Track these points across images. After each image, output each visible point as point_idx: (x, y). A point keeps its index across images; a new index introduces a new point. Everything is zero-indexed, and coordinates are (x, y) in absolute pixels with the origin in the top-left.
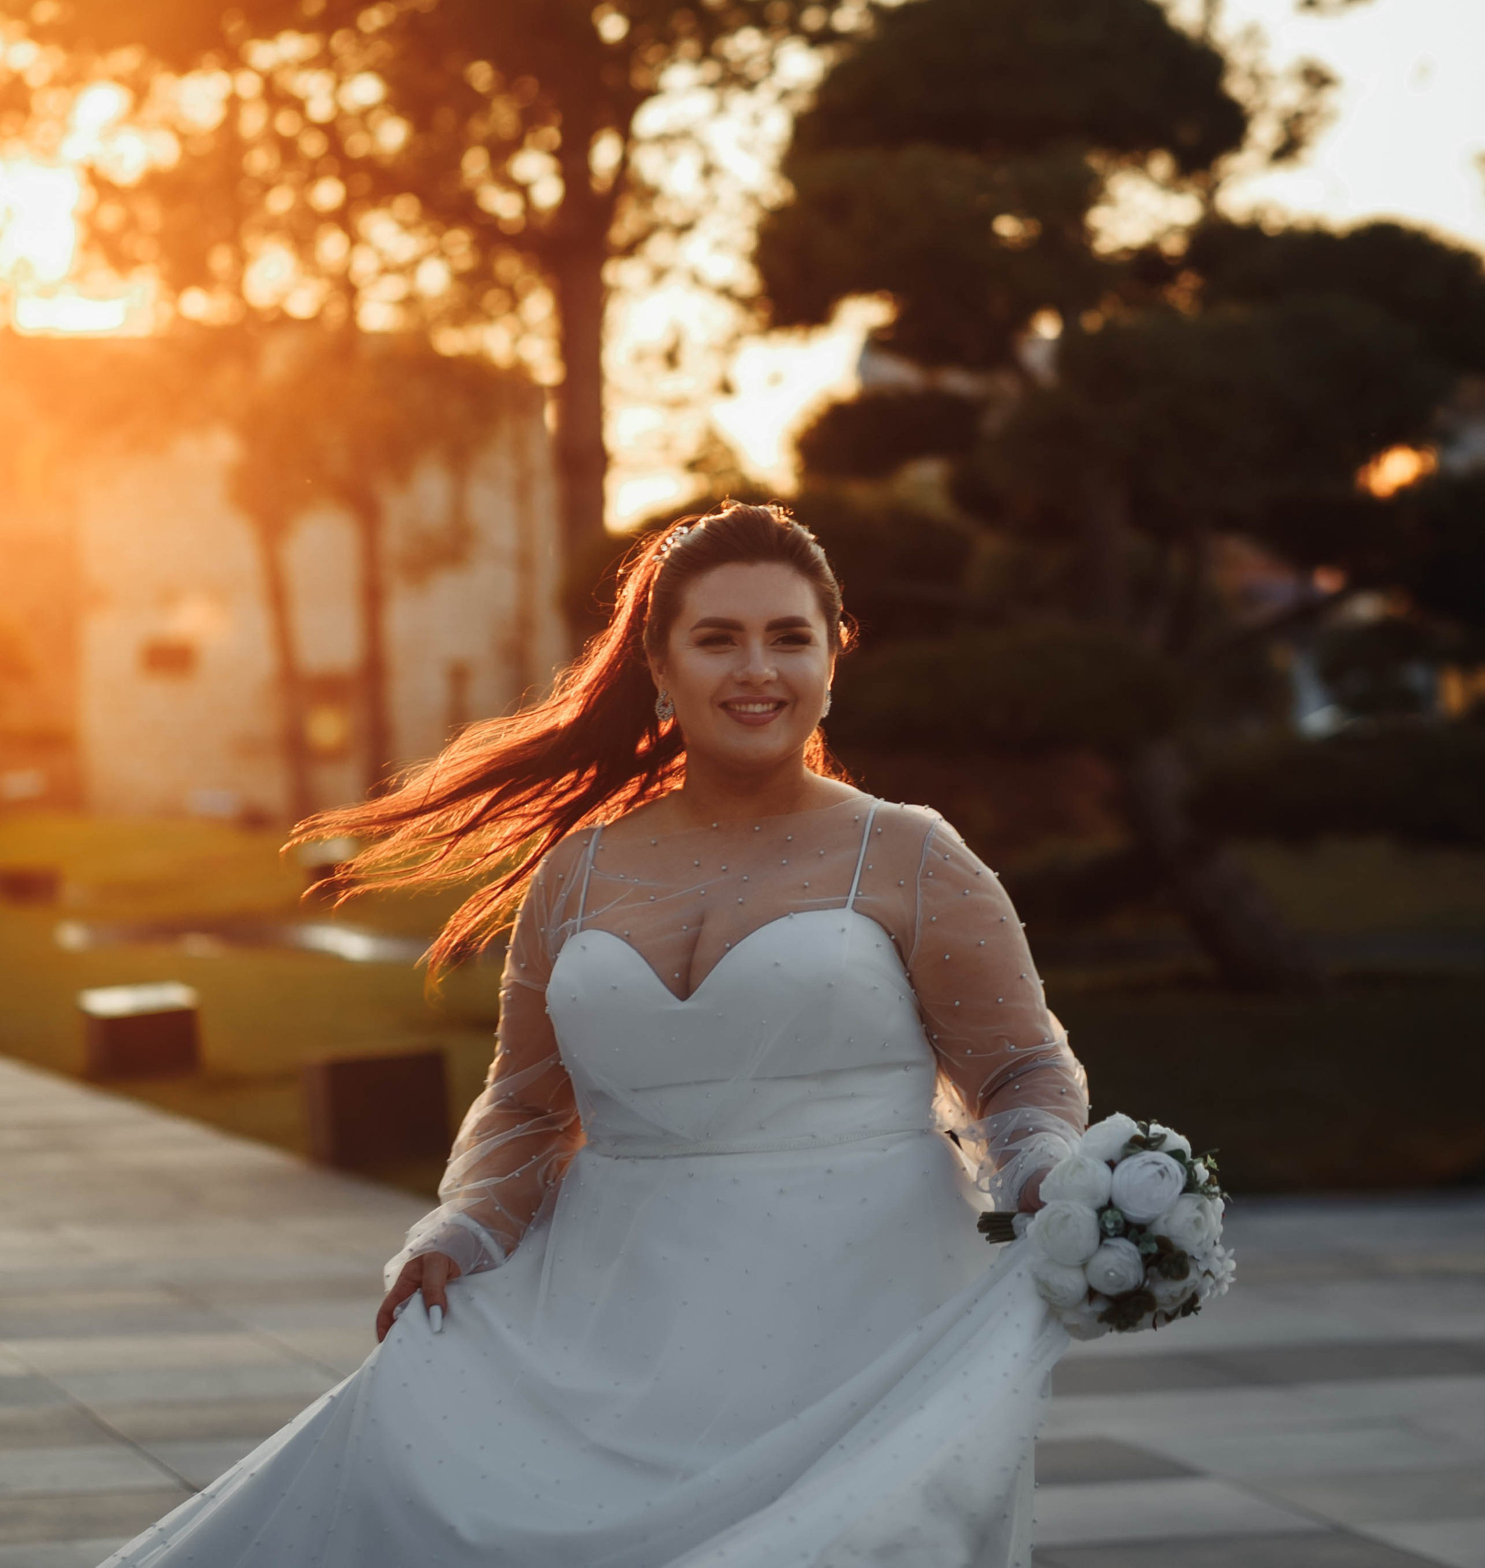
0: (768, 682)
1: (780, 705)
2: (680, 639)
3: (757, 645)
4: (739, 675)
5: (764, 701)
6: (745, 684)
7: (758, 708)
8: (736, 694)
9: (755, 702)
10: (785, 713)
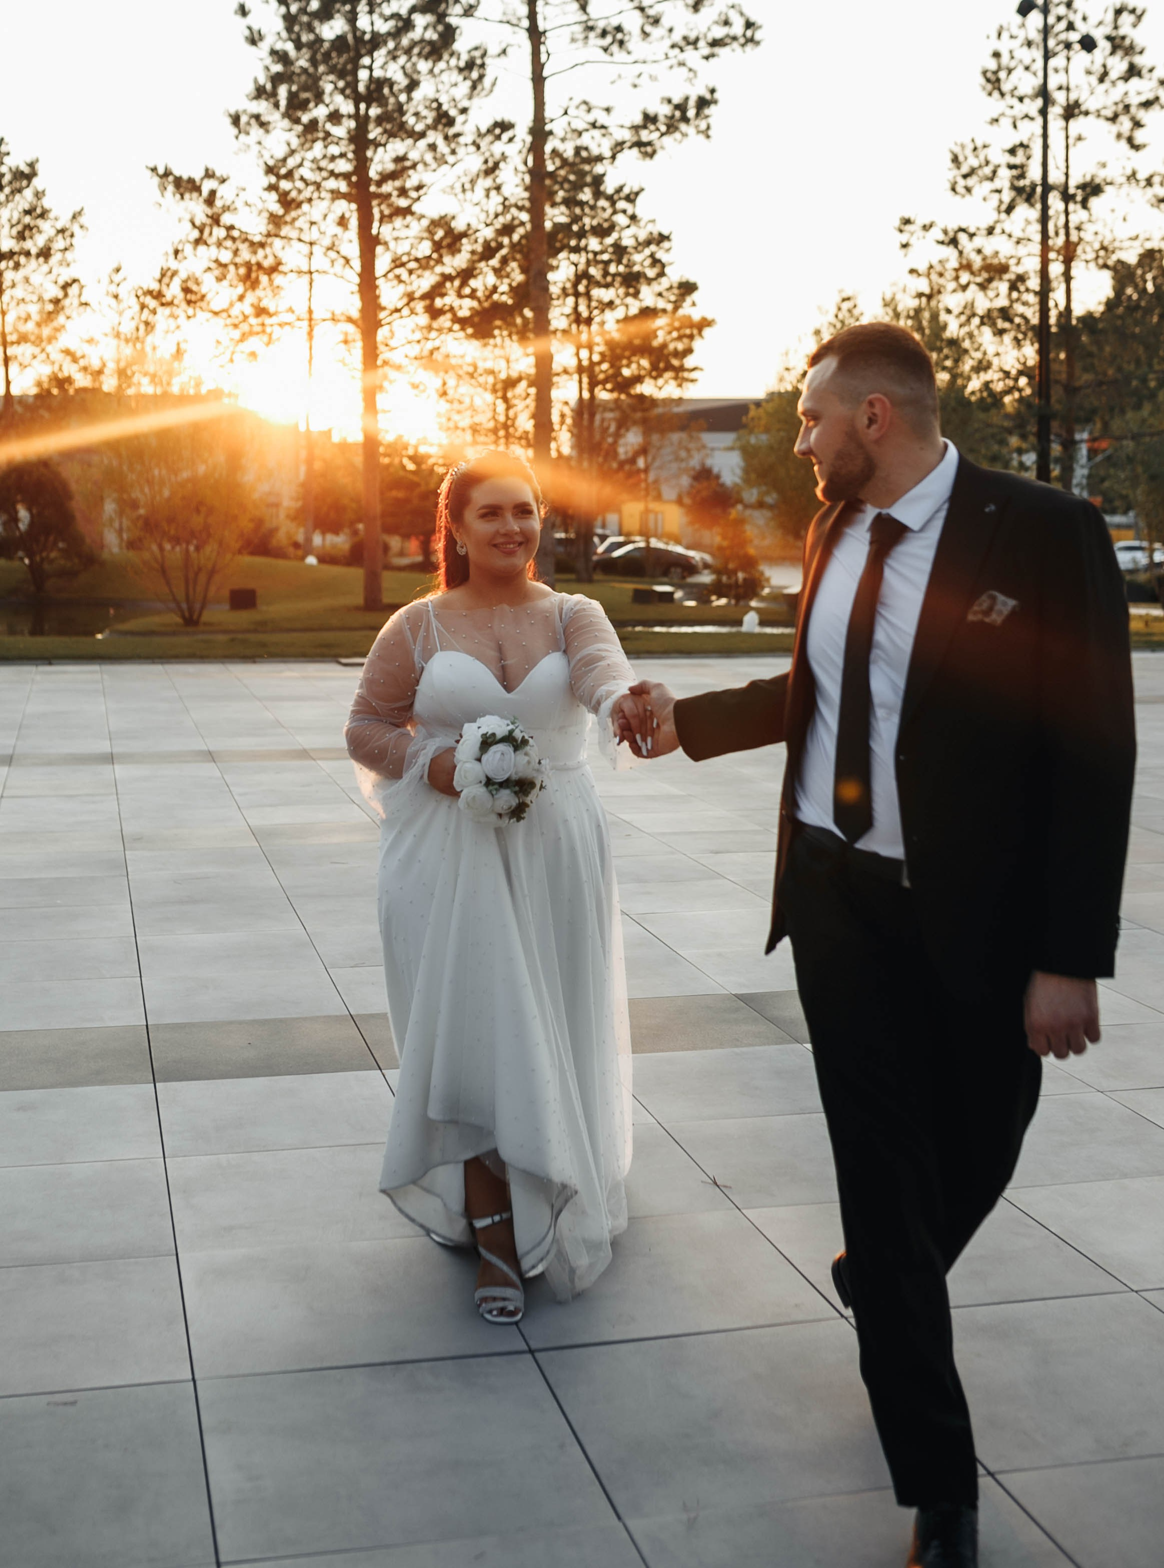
0: (516, 533)
1: (520, 544)
2: (470, 516)
3: (509, 517)
4: (502, 531)
5: (514, 543)
6: (505, 535)
7: (512, 546)
8: (500, 540)
9: (510, 543)
10: (523, 547)
